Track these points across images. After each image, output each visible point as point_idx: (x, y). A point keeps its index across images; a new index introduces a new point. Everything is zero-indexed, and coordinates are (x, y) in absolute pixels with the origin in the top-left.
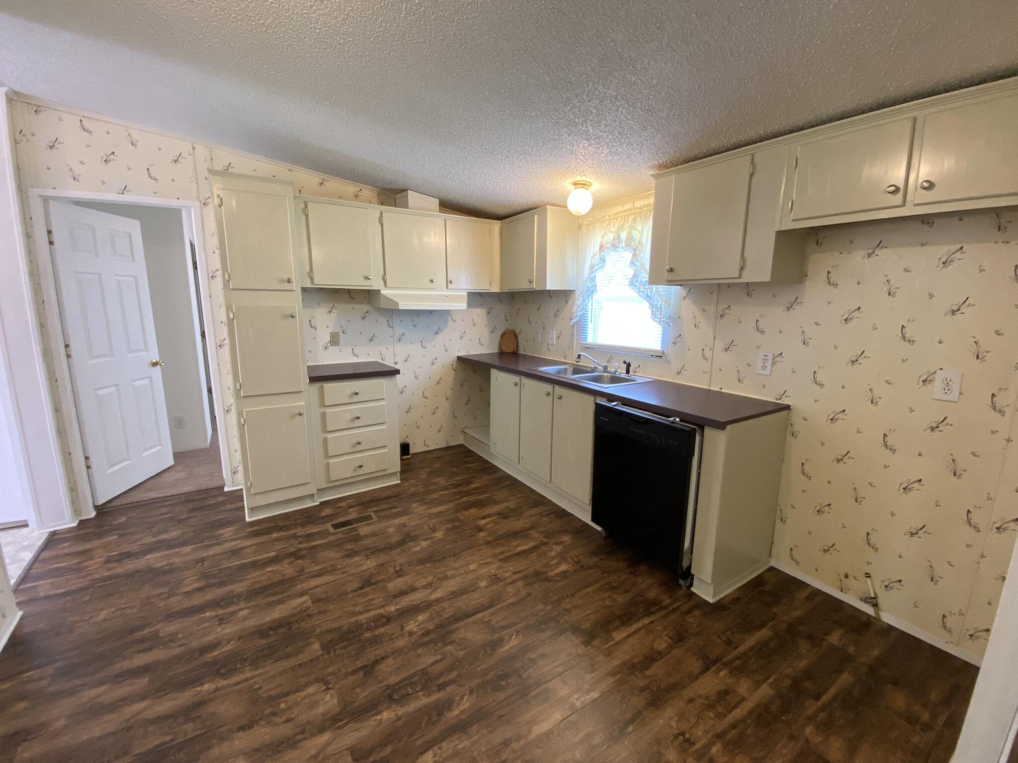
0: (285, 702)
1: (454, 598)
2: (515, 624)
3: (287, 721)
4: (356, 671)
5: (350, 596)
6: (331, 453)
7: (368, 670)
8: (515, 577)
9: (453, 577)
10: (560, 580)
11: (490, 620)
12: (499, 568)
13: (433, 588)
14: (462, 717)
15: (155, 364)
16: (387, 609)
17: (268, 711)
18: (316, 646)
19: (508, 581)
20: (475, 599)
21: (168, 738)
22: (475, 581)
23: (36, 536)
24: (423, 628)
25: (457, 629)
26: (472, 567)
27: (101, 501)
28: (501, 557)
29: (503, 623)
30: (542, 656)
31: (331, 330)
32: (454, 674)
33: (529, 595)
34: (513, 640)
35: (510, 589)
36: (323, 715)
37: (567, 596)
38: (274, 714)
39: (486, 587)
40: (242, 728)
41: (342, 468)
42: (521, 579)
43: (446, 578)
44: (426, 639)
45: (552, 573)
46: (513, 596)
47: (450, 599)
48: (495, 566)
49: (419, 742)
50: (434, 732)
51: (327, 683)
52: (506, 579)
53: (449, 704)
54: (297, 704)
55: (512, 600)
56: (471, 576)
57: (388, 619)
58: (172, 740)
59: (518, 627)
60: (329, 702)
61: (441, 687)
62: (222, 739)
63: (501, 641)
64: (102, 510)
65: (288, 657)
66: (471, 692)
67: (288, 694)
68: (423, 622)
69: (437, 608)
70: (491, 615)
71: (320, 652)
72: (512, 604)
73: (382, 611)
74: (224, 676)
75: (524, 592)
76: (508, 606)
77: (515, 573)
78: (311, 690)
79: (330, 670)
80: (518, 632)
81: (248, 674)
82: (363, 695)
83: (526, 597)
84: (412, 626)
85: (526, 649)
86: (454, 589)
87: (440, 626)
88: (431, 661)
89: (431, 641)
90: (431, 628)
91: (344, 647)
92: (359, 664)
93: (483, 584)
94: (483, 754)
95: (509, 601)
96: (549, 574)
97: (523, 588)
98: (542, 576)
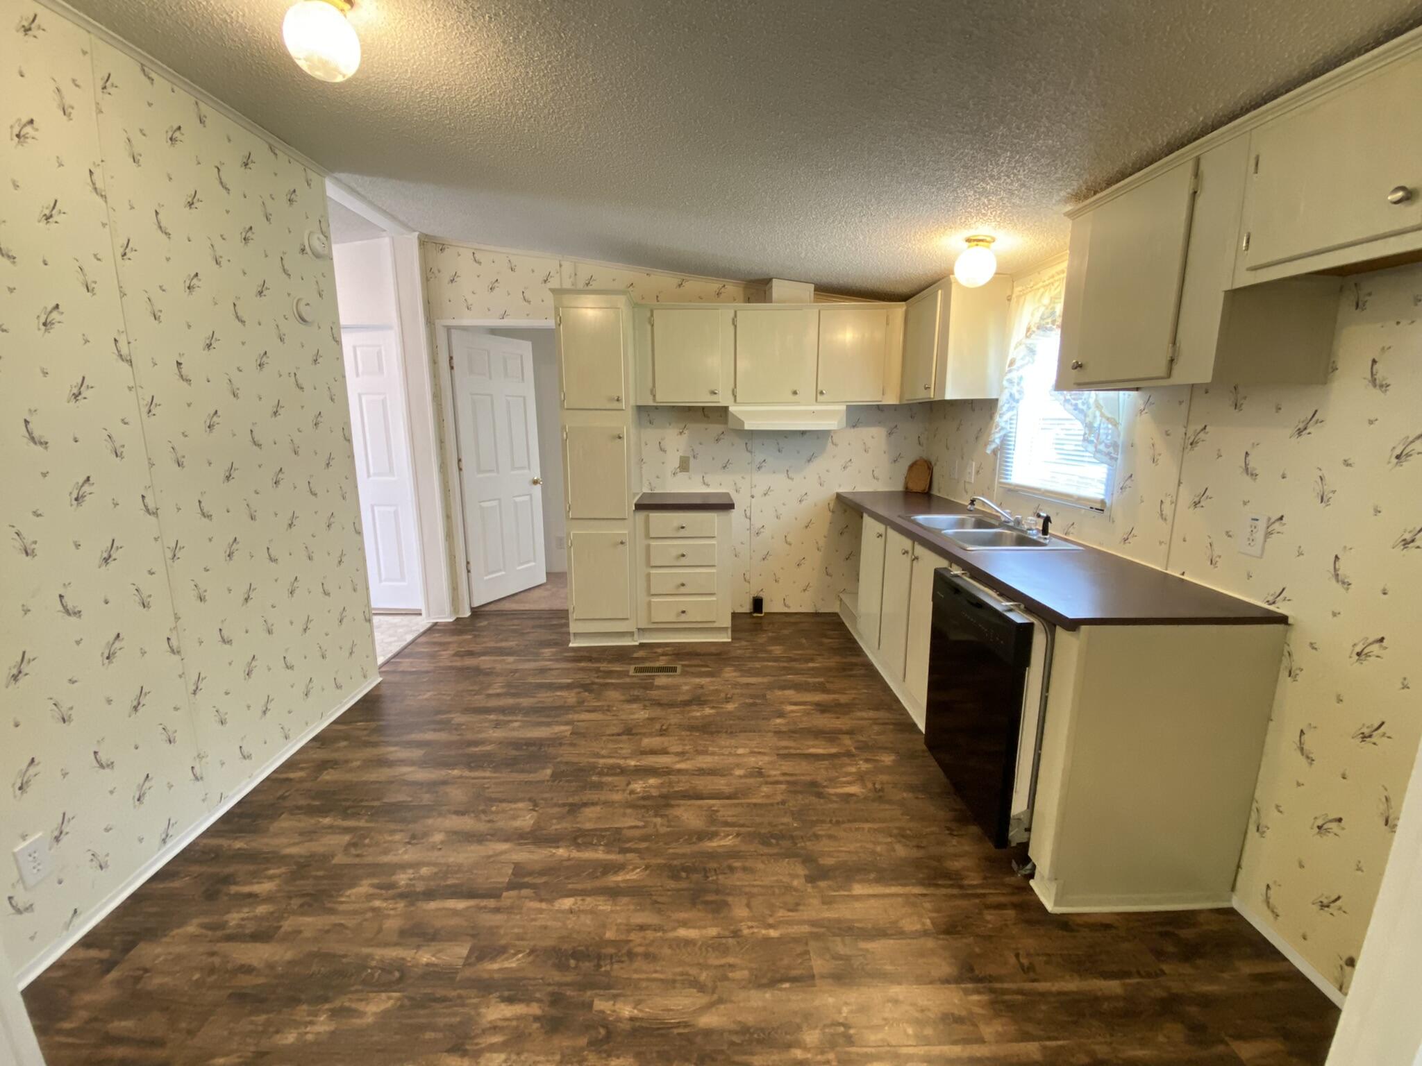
0: (498, 806)
1: (698, 775)
2: (742, 826)
3: (489, 821)
4: (564, 805)
5: (604, 738)
6: (653, 592)
7: (574, 809)
8: (782, 778)
9: (713, 754)
10: (836, 802)
11: (717, 811)
12: (771, 763)
13: (684, 758)
14: (622, 885)
15: (535, 482)
17: (481, 808)
18: (549, 772)
19: (770, 779)
20: (720, 784)
21: (410, 799)
22: (732, 766)
23: (423, 623)
24: (647, 791)
25: (678, 806)
26: (740, 751)
27: (476, 604)
28: (782, 752)
29: (729, 819)
30: (745, 869)
31: (681, 453)
32: (644, 845)
33: (783, 802)
34: (727, 839)
35: (765, 789)
36: (516, 829)
37: (831, 821)
38: (484, 812)
39: (740, 777)
40: (457, 813)
41: (665, 610)
42: (788, 782)
43: (705, 753)
44: (642, 803)
45: (832, 791)
46: (763, 796)
47: (694, 775)
48: (766, 758)
49: (570, 886)
50: (589, 885)
51: (536, 805)
52: (769, 776)
53: (618, 868)
54: (504, 811)
55: (759, 801)
56: (732, 760)
57: (623, 771)
58: (411, 802)
59: (743, 830)
60: (526, 821)
61: (623, 851)
62: (440, 814)
63: (712, 836)
64: (477, 612)
65: (523, 771)
66: (647, 867)
67: (502, 801)
68: (651, 786)
69: (673, 778)
70: (723, 806)
71: (547, 778)
72: (755, 805)
73: (621, 762)
74: (471, 769)
75: (779, 798)
76: (749, 805)
77: (784, 774)
78: (520, 805)
79: (546, 795)
80: (738, 835)
81: (488, 774)
82: (556, 827)
83: (778, 804)
84: (638, 786)
85: (734, 854)
86: (704, 766)
87: (663, 796)
88: (633, 824)
89: (644, 807)
90: (654, 794)
91: (567, 781)
92: (571, 800)
93: (739, 772)
94: (616, 925)
95: (754, 801)
96: (827, 789)
97: (782, 793)
98: (816, 789)
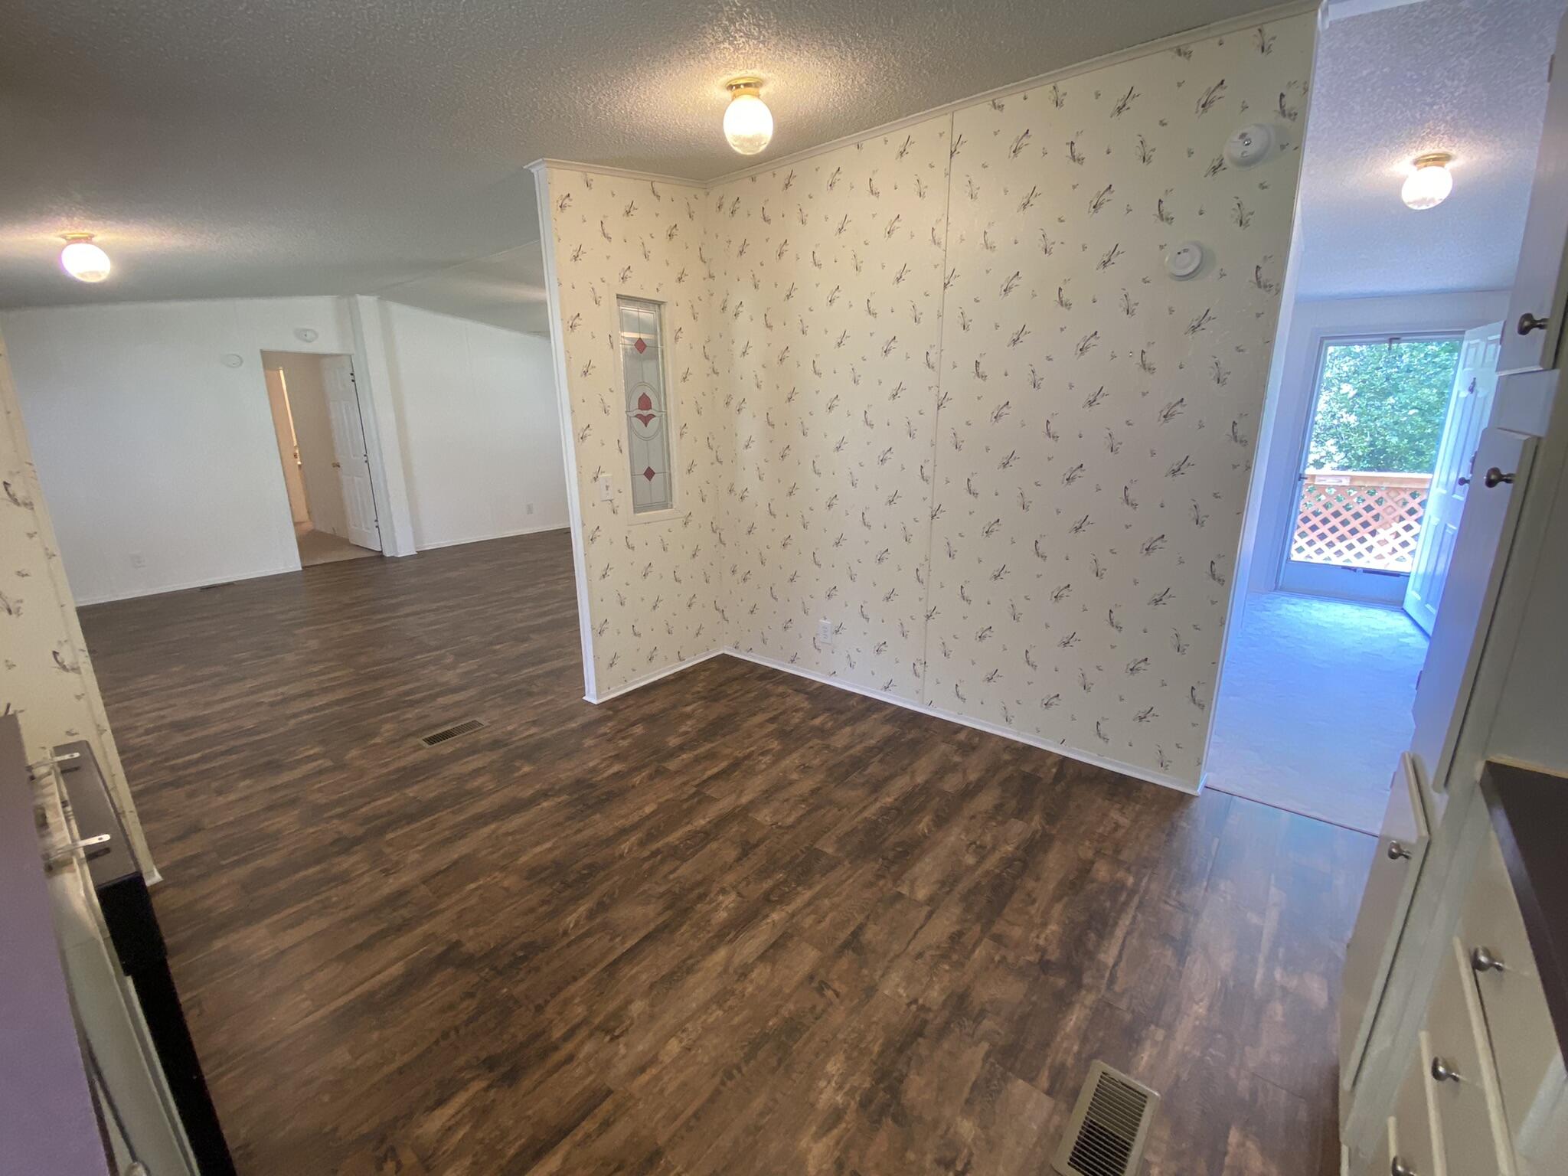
1: (684, 961)
2: (569, 945)
8: (569, 1047)
9: (705, 1008)
10: (462, 1069)
11: (611, 940)
12: (608, 1064)
13: (731, 970)
16: (783, 914)
19: (583, 1033)
20: (643, 972)
22: (657, 1009)
24: (710, 903)
25: (660, 914)
26: (674, 1046)
28: (607, 1105)
29: (589, 941)
30: (532, 910)
33: (539, 1009)
35: (579, 1011)
37: (457, 1030)
39: (628, 1002)
42: (556, 1048)
43: (719, 999)
44: (701, 890)
45: (477, 1086)
46: (573, 997)
47: (690, 957)
48: (622, 1068)
52: (591, 1035)
55: (573, 988)
56: (669, 1019)
57: (769, 900)
59: (565, 941)
63: (591, 915)
68: (716, 909)
69: (704, 936)
70: (611, 949)
72: (575, 979)
73: (790, 908)
75: (550, 1011)
76: (583, 973)
77: (570, 1058)
80: (565, 933)
83: (547, 1002)
84: (729, 900)
85: (556, 913)
86: (691, 980)
87: (686, 912)
89: (692, 889)
90: (699, 906)
93: (638, 1007)
95: (582, 982)
96: (483, 1084)
97: (551, 1022)
98: (503, 1069)
